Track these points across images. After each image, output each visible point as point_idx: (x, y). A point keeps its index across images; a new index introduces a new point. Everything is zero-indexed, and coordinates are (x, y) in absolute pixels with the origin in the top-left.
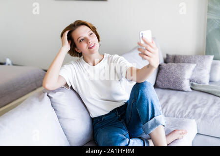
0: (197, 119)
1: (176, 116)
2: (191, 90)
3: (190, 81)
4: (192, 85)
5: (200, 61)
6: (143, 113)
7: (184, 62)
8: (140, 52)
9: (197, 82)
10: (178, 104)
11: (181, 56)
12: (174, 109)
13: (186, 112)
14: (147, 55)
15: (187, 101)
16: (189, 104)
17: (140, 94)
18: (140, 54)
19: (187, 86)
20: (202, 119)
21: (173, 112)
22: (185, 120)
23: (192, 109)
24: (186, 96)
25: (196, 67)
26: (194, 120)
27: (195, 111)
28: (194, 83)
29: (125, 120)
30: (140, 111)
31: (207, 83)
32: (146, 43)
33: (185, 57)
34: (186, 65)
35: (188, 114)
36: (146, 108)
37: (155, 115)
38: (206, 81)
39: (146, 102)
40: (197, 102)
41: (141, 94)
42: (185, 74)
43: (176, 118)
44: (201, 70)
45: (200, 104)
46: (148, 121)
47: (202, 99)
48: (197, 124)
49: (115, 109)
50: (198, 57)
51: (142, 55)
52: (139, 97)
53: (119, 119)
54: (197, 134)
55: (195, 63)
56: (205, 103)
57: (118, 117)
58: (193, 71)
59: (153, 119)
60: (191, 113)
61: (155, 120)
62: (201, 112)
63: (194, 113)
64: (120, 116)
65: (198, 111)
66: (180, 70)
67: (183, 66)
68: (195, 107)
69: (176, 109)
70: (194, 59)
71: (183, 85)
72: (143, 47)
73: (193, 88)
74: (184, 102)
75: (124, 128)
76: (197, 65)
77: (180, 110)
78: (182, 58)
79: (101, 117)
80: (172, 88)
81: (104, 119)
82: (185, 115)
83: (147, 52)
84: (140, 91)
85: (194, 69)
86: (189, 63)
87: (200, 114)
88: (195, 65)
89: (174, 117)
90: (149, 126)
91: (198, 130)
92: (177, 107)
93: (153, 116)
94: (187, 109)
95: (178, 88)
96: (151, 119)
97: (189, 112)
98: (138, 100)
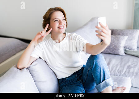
0: (132, 77)
1: (116, 75)
2: (125, 54)
3: (124, 48)
4: (125, 50)
5: (130, 34)
6: (97, 77)
7: (119, 35)
8: (97, 34)
9: (128, 49)
10: (117, 65)
11: (117, 30)
12: (114, 69)
13: (123, 71)
14: (102, 36)
15: (123, 63)
16: (125, 65)
17: (94, 64)
18: (97, 35)
19: (122, 51)
20: (135, 77)
21: (114, 71)
22: (123, 77)
23: (127, 69)
24: (122, 59)
25: (128, 38)
26: (129, 78)
27: (129, 71)
28: (127, 49)
29: (82, 80)
30: (94, 76)
31: (136, 50)
32: (102, 27)
33: (120, 31)
34: (121, 37)
35: (125, 73)
36: (99, 74)
37: (106, 79)
38: (135, 48)
39: (99, 69)
40: (130, 64)
41: (96, 63)
42: (121, 43)
43: (116, 76)
44: (131, 40)
45: (132, 65)
46: (100, 83)
47: (133, 61)
48: (132, 81)
49: (75, 73)
50: (129, 31)
51: (99, 36)
52: (94, 66)
53: (77, 79)
54: (132, 87)
55: (127, 35)
56: (136, 64)
57: (77, 78)
58: (126, 41)
59: (104, 81)
60: (127, 72)
61: (106, 82)
62: (134, 71)
63: (129, 72)
64: (78, 77)
65: (131, 70)
66: (118, 40)
67: (119, 38)
68: (129, 67)
69: (116, 69)
70: (126, 32)
71: (119, 51)
72: (100, 29)
73: (126, 53)
74: (121, 64)
75: (82, 86)
76: (129, 37)
77: (119, 69)
78: (118, 32)
79: (65, 78)
80: (111, 53)
81: (67, 80)
82: (122, 74)
83: (103, 34)
84: (95, 61)
85: (127, 39)
86: (123, 35)
87: (133, 73)
88: (128, 36)
89: (115, 75)
90: (102, 86)
91: (132, 84)
92: (117, 67)
93: (104, 79)
94: (123, 69)
95: (116, 53)
96: (103, 81)
97: (125, 72)
98: (93, 67)
